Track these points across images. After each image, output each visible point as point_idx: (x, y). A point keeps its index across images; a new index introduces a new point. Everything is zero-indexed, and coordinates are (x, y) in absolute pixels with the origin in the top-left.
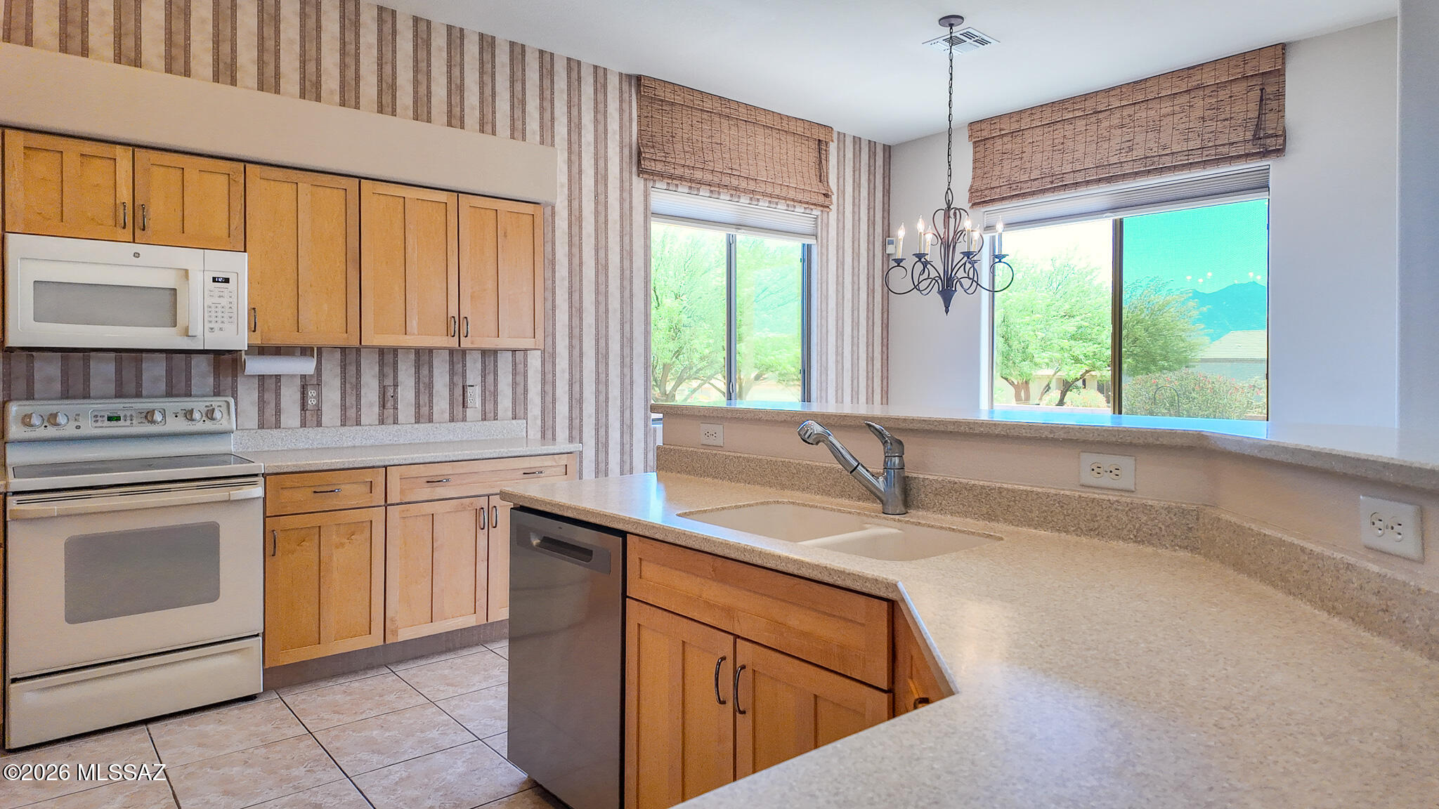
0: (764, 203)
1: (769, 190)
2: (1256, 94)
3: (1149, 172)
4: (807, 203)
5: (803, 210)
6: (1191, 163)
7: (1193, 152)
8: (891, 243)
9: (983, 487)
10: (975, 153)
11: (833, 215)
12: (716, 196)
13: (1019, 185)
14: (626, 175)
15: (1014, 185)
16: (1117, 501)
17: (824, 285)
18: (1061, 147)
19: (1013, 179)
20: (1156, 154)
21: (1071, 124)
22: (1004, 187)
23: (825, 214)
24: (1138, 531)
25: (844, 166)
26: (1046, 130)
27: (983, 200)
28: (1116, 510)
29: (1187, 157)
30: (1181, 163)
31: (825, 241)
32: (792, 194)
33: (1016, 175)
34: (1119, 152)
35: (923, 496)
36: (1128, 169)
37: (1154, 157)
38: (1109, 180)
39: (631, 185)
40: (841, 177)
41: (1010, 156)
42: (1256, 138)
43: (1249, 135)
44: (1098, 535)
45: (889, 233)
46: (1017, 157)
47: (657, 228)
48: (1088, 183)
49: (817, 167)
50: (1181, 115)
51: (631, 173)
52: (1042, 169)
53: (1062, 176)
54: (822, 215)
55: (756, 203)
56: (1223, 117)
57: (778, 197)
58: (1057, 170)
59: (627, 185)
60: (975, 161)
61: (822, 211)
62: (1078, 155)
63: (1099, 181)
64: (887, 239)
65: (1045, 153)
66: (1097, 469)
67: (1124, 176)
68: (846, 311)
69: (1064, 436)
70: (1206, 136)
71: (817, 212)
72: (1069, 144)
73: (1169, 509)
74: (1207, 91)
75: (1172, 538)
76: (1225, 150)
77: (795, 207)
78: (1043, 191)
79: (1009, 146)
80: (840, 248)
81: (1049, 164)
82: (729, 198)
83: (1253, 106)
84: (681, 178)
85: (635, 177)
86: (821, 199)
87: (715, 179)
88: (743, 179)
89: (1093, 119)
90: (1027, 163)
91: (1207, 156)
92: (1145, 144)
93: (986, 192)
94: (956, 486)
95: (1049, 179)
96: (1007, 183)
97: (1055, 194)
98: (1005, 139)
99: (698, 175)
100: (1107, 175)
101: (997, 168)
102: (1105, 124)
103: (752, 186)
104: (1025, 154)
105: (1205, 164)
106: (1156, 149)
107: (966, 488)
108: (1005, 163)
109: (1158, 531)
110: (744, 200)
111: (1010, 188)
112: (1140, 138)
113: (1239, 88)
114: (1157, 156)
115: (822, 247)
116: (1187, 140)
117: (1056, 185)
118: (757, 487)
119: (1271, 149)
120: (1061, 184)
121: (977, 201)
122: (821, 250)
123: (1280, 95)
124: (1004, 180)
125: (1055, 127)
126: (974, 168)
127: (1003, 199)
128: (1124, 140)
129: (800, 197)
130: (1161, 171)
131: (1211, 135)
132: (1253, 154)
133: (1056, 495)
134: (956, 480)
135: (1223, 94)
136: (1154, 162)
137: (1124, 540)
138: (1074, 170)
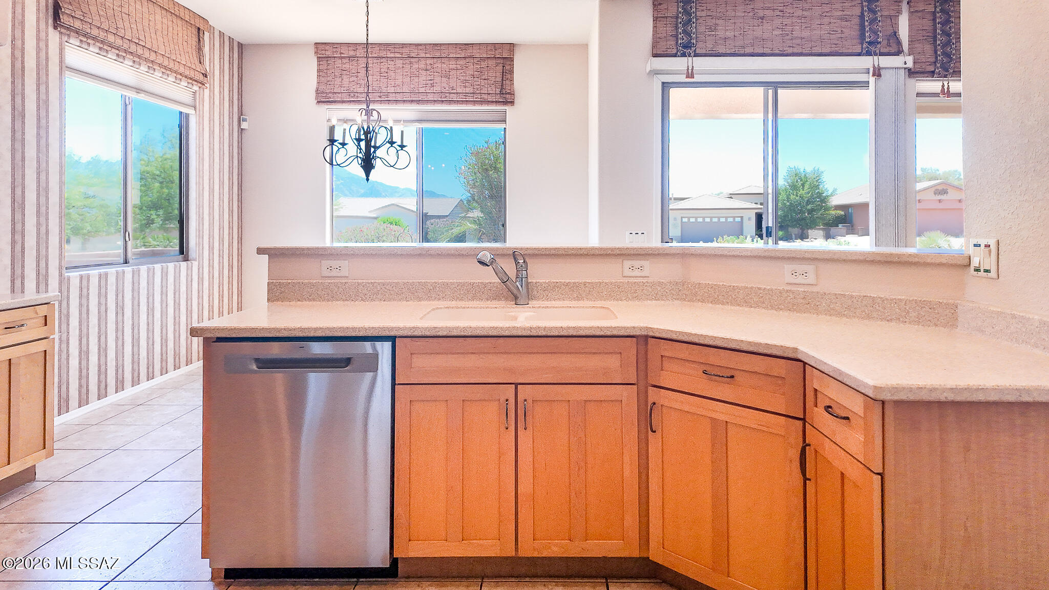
0: (158, 73)
1: (166, 63)
2: (500, 68)
3: (443, 101)
4: (191, 79)
5: (186, 85)
6: (466, 101)
7: (469, 95)
8: (245, 120)
9: (574, 283)
10: (319, 65)
11: (207, 92)
12: (122, 60)
13: (356, 94)
14: (42, 25)
15: (352, 94)
16: (647, 282)
17: (201, 149)
18: (386, 75)
19: (352, 90)
20: (448, 92)
21: (393, 61)
22: (344, 94)
23: (202, 90)
24: (656, 294)
25: (214, 53)
26: (375, 61)
27: (327, 100)
28: (646, 286)
29: (465, 97)
30: (462, 99)
31: (201, 113)
32: (182, 70)
33: (353, 87)
34: (425, 85)
35: (536, 292)
36: (430, 97)
37: (446, 93)
38: (418, 102)
39: (47, 35)
40: (211, 62)
41: (348, 73)
42: (501, 93)
43: (498, 91)
44: (637, 299)
45: (242, 113)
46: (354, 75)
49: (197, 50)
50: (462, 71)
51: (47, 24)
52: (373, 87)
53: (387, 94)
54: (199, 91)
55: (152, 72)
56: (483, 77)
57: (170, 70)
58: (384, 90)
59: (43, 35)
60: (319, 71)
61: (200, 87)
62: (399, 82)
63: (412, 101)
64: (241, 117)
65: (375, 77)
66: (632, 268)
67: (428, 102)
68: (215, 172)
69: (619, 252)
70: (476, 87)
71: (196, 88)
72: (392, 74)
73: (670, 283)
74: (475, 60)
75: (672, 296)
76: (485, 96)
77: (181, 80)
79: (347, 66)
80: (211, 120)
81: (378, 84)
82: (131, 64)
83: (499, 75)
84: (93, 38)
85: (50, 28)
86: (201, 78)
88: (146, 49)
89: (407, 61)
90: (362, 80)
91: (476, 98)
92: (441, 84)
93: (330, 95)
94: (557, 284)
95: (379, 94)
96: (347, 92)
97: (382, 105)
98: (344, 61)
99: (110, 38)
100: (418, 99)
101: (338, 80)
102: (415, 66)
103: (152, 57)
104: (359, 74)
105: (474, 102)
106: (447, 89)
107: (564, 285)
108: (345, 77)
109: (665, 293)
110: (144, 67)
111: (349, 95)
112: (437, 79)
113: (492, 63)
114: (448, 93)
115: (199, 117)
116: (465, 87)
117: (383, 99)
118: (395, 302)
119: (508, 100)
120: (386, 99)
121: (322, 100)
122: (199, 119)
123: (511, 72)
124: (344, 89)
125: (382, 61)
126: (319, 76)
127: (343, 102)
128: (428, 79)
129: (187, 73)
130: (450, 102)
131: (478, 87)
132: (499, 102)
133: (616, 282)
134: (558, 281)
135: (484, 64)
136: (446, 97)
137: (650, 300)
138: (396, 91)
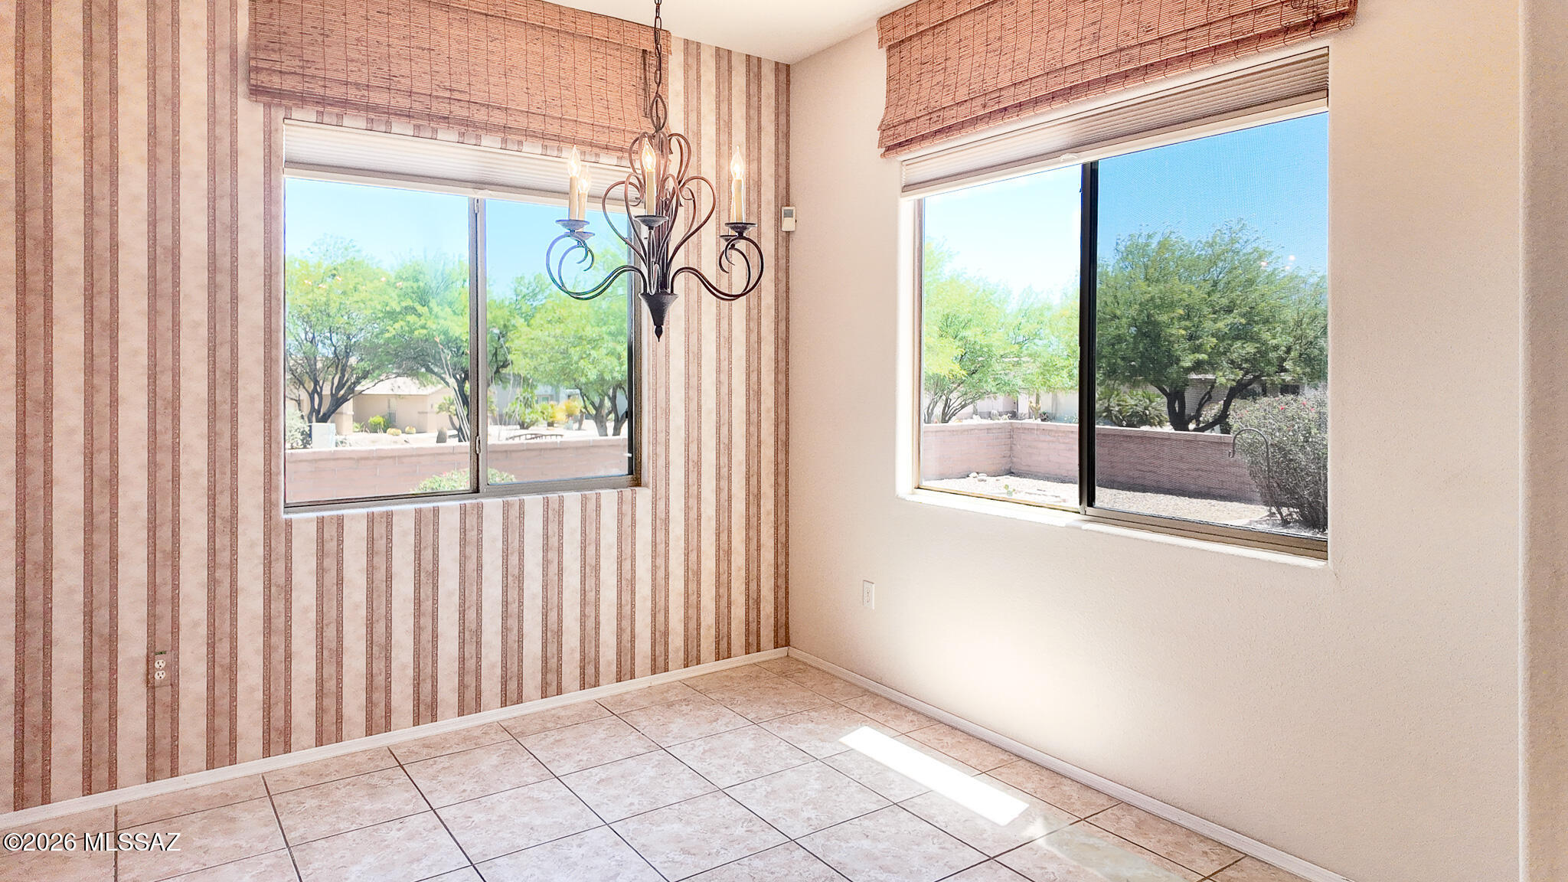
0: (532, 148)
1: (537, 127)
8: (789, 214)
10: (889, 65)
12: (431, 135)
13: (941, 113)
14: (222, 98)
15: (936, 115)
19: (933, 105)
20: (1135, 42)
22: (922, 119)
25: (699, 93)
27: (897, 142)
32: (588, 135)
33: (937, 97)
34: (1078, 43)
36: (1092, 72)
38: (1065, 95)
39: (234, 112)
40: (691, 110)
41: (930, 68)
46: (940, 67)
47: (292, 183)
48: (1036, 102)
49: (641, 92)
51: (234, 92)
52: (971, 84)
53: (997, 94)
55: (515, 148)
57: (560, 138)
58: (991, 84)
59: (224, 114)
60: (889, 79)
62: (1021, 57)
63: (1053, 97)
65: (975, 59)
67: (1086, 88)
72: (1009, 39)
76: (1247, 22)
77: (597, 155)
78: (975, 121)
79: (929, 51)
81: (980, 75)
82: (455, 138)
84: (345, 103)
85: (243, 103)
87: (416, 105)
88: (477, 107)
90: (952, 76)
91: (1217, 38)
92: (1117, 28)
93: (901, 128)
95: (980, 101)
96: (926, 112)
98: (924, 39)
99: (379, 98)
100: (1062, 87)
101: (915, 89)
103: (498, 118)
104: (950, 61)
106: (1133, 34)
108: (925, 79)
110: (491, 142)
111: (930, 119)
112: (1108, 16)
114: (1136, 46)
117: (991, 110)
120: (996, 107)
121: (890, 145)
124: (922, 107)
126: (889, 91)
127: (923, 137)
129: (603, 139)
138: (1015, 81)
